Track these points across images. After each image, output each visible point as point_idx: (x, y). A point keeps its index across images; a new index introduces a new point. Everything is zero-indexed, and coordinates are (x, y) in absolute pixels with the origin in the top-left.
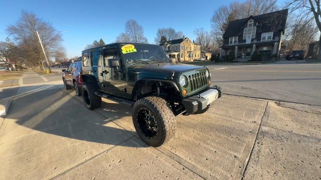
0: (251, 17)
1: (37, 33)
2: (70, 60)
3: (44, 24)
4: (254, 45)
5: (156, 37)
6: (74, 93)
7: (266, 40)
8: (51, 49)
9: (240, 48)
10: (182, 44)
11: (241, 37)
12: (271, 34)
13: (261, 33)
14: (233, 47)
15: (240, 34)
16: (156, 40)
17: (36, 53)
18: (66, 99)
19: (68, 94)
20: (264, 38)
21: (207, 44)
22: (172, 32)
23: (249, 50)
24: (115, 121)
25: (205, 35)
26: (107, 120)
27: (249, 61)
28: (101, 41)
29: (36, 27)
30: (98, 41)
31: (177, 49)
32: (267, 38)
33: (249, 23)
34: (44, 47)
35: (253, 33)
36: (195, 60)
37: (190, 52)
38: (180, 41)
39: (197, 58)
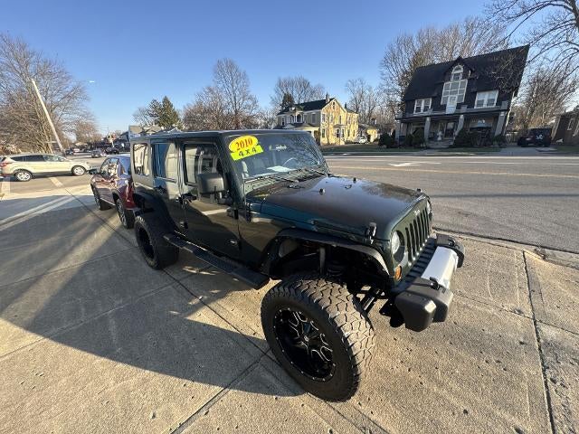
0: (459, 60)
1: (34, 82)
2: (105, 139)
3: (48, 64)
4: (462, 116)
5: (274, 94)
6: (116, 221)
7: (485, 106)
8: (66, 117)
9: (435, 121)
10: (323, 111)
11: (437, 99)
12: (495, 95)
13: (475, 93)
14: (421, 120)
15: (435, 94)
16: (274, 102)
17: (36, 123)
18: (102, 235)
19: (103, 222)
20: (481, 103)
21: (370, 112)
22: (304, 85)
23: (450, 125)
24: (212, 305)
25: (367, 92)
26: (195, 301)
27: (451, 147)
28: (166, 100)
29: (31, 68)
30: (160, 100)
31: (314, 121)
32: (485, 102)
33: (454, 72)
34: (51, 111)
35: (461, 91)
36: (347, 142)
37: (339, 126)
38: (321, 104)
39: (352, 138)
